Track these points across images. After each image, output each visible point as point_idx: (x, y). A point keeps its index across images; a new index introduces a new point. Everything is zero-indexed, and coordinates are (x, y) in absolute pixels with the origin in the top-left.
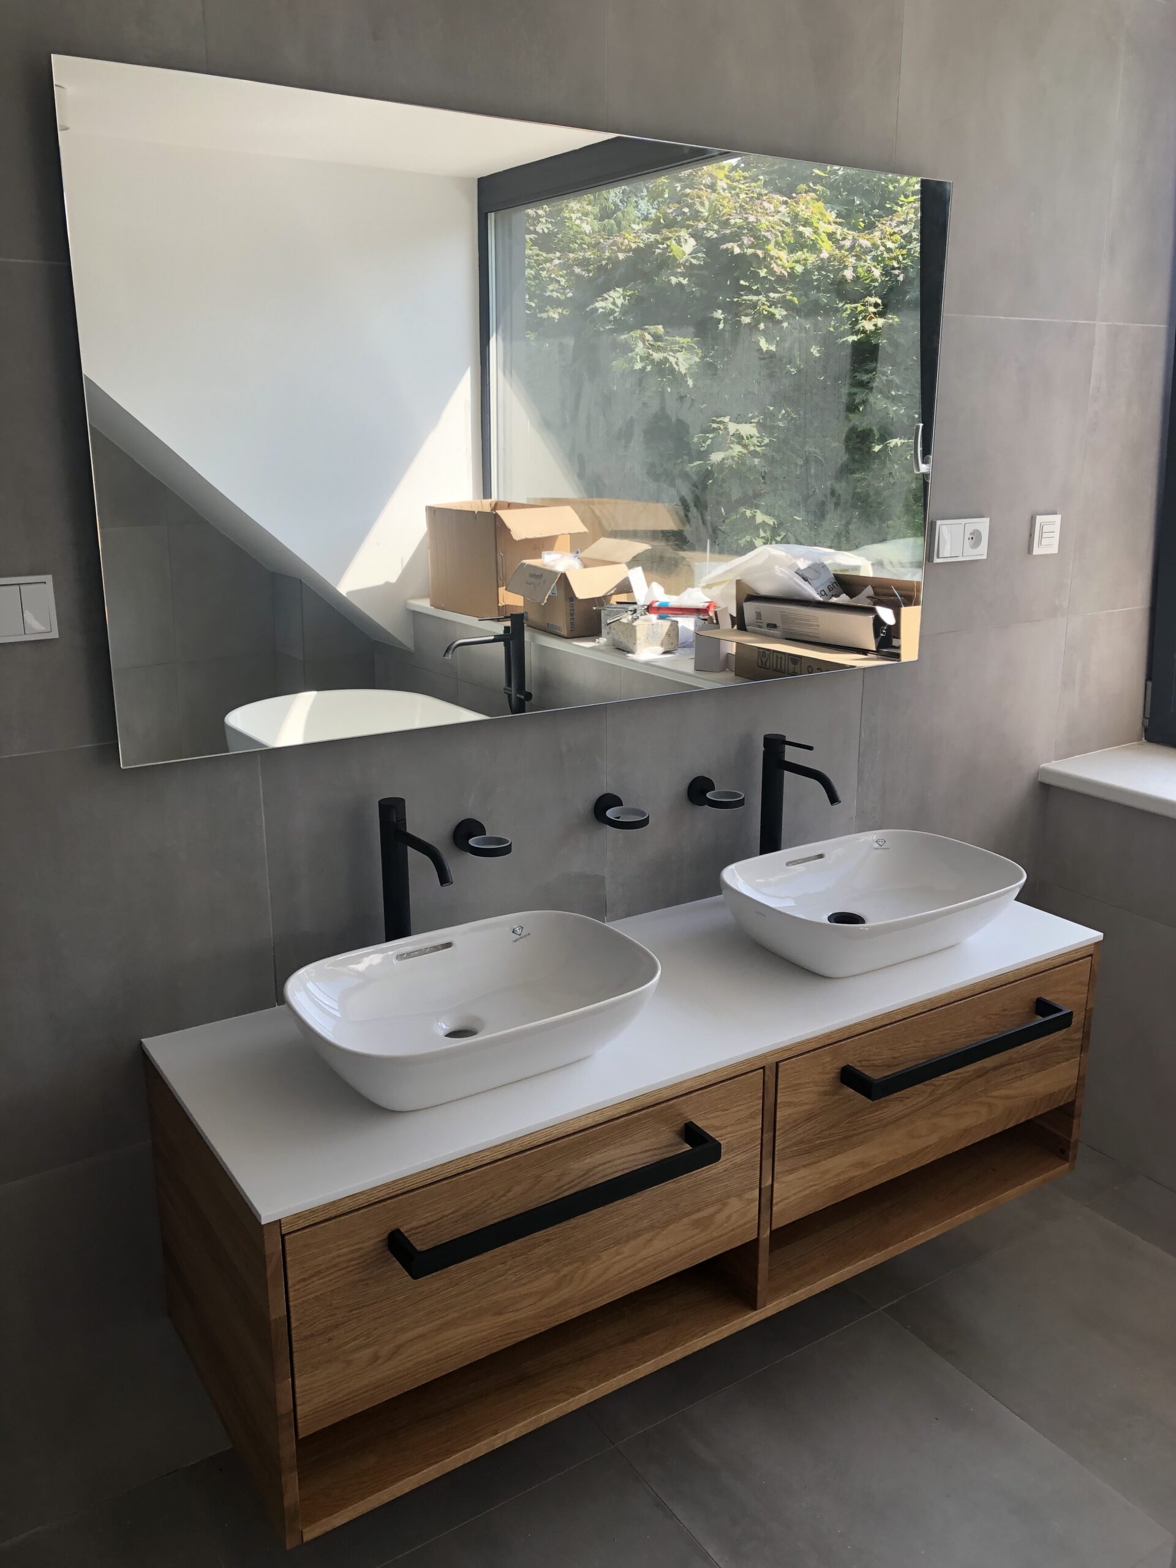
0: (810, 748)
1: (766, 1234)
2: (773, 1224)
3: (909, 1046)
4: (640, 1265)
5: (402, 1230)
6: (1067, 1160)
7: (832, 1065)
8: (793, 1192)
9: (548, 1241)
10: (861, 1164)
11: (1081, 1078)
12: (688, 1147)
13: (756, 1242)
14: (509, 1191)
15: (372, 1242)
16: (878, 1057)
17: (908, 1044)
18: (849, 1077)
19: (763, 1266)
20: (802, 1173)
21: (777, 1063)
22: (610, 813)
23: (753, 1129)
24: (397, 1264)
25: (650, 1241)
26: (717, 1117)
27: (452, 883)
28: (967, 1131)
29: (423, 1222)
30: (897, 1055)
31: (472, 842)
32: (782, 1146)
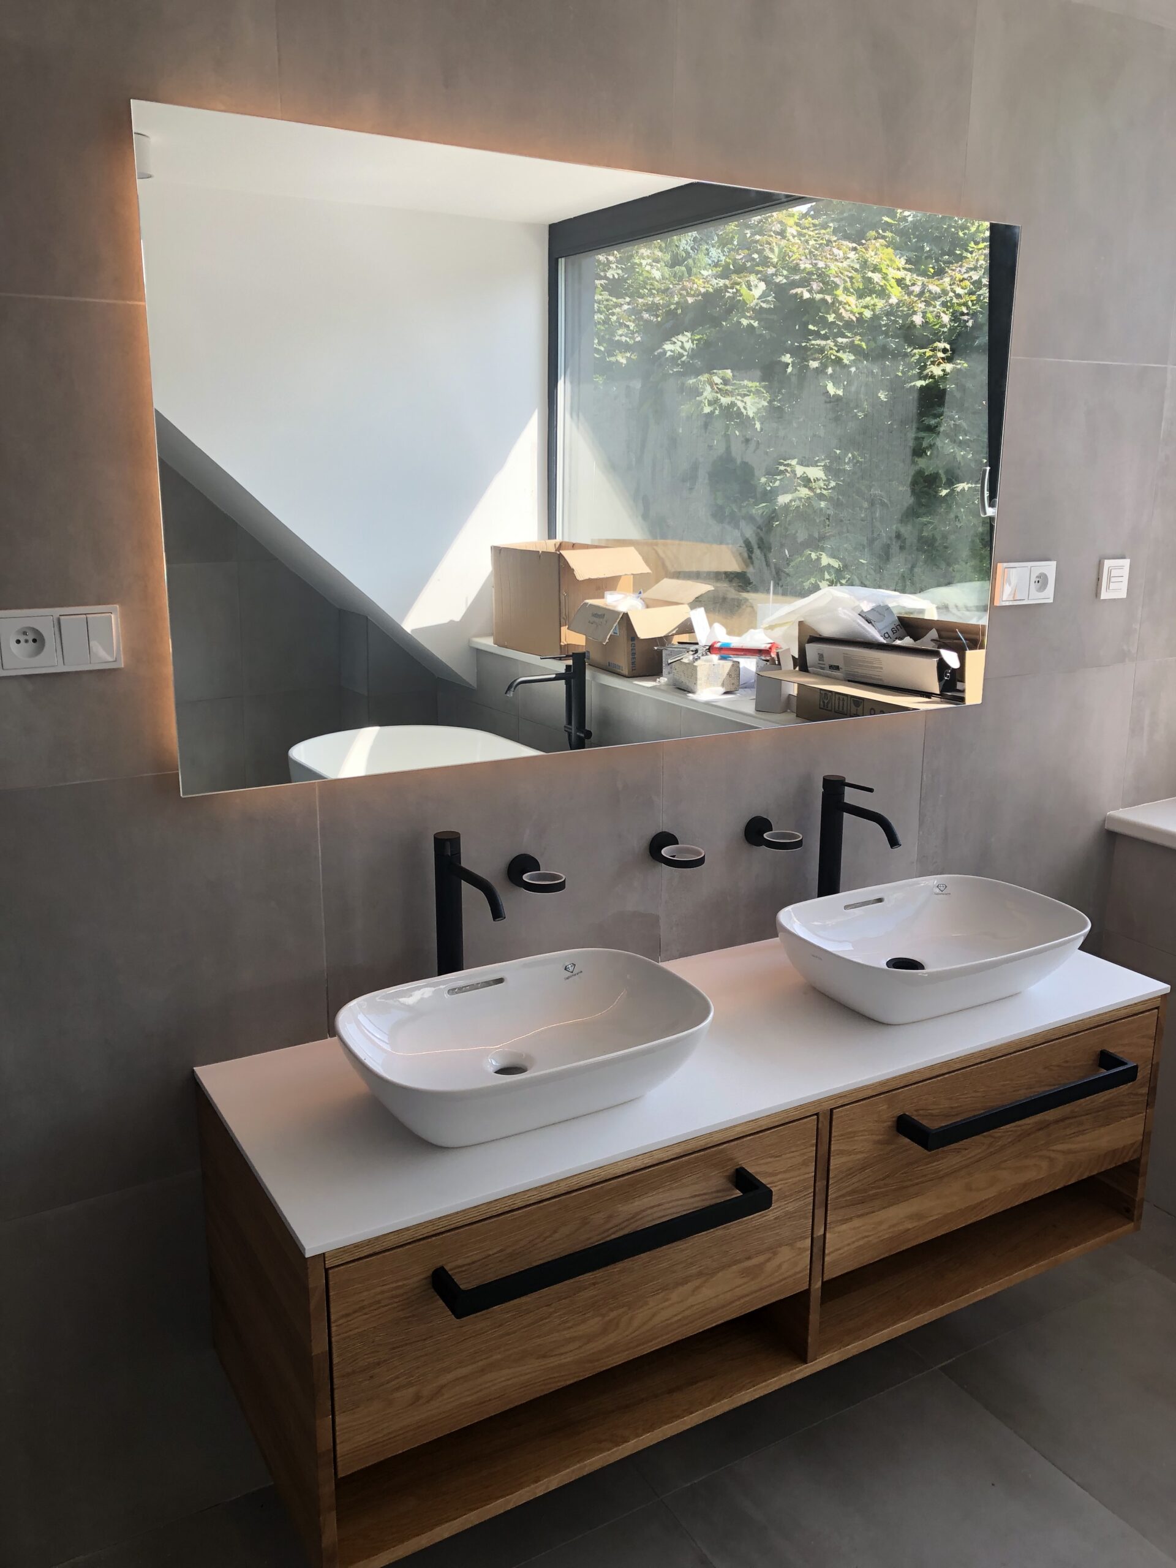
0: (871, 790)
1: (818, 1285)
2: (825, 1275)
3: (969, 1096)
4: (687, 1313)
5: (447, 1268)
6: (1132, 1220)
7: (888, 1113)
8: (846, 1242)
9: (594, 1284)
10: (918, 1216)
11: (1146, 1134)
12: (739, 1193)
13: (806, 1293)
14: (555, 1232)
15: (415, 1279)
16: (935, 1107)
17: (966, 1094)
18: (905, 1126)
19: (814, 1317)
20: (856, 1223)
21: (832, 1110)
22: (665, 852)
23: (806, 1176)
24: (441, 1302)
25: (698, 1288)
26: (770, 1163)
27: (505, 918)
28: (1025, 1186)
29: (468, 1261)
30: (956, 1105)
31: (526, 877)
32: (834, 1196)
